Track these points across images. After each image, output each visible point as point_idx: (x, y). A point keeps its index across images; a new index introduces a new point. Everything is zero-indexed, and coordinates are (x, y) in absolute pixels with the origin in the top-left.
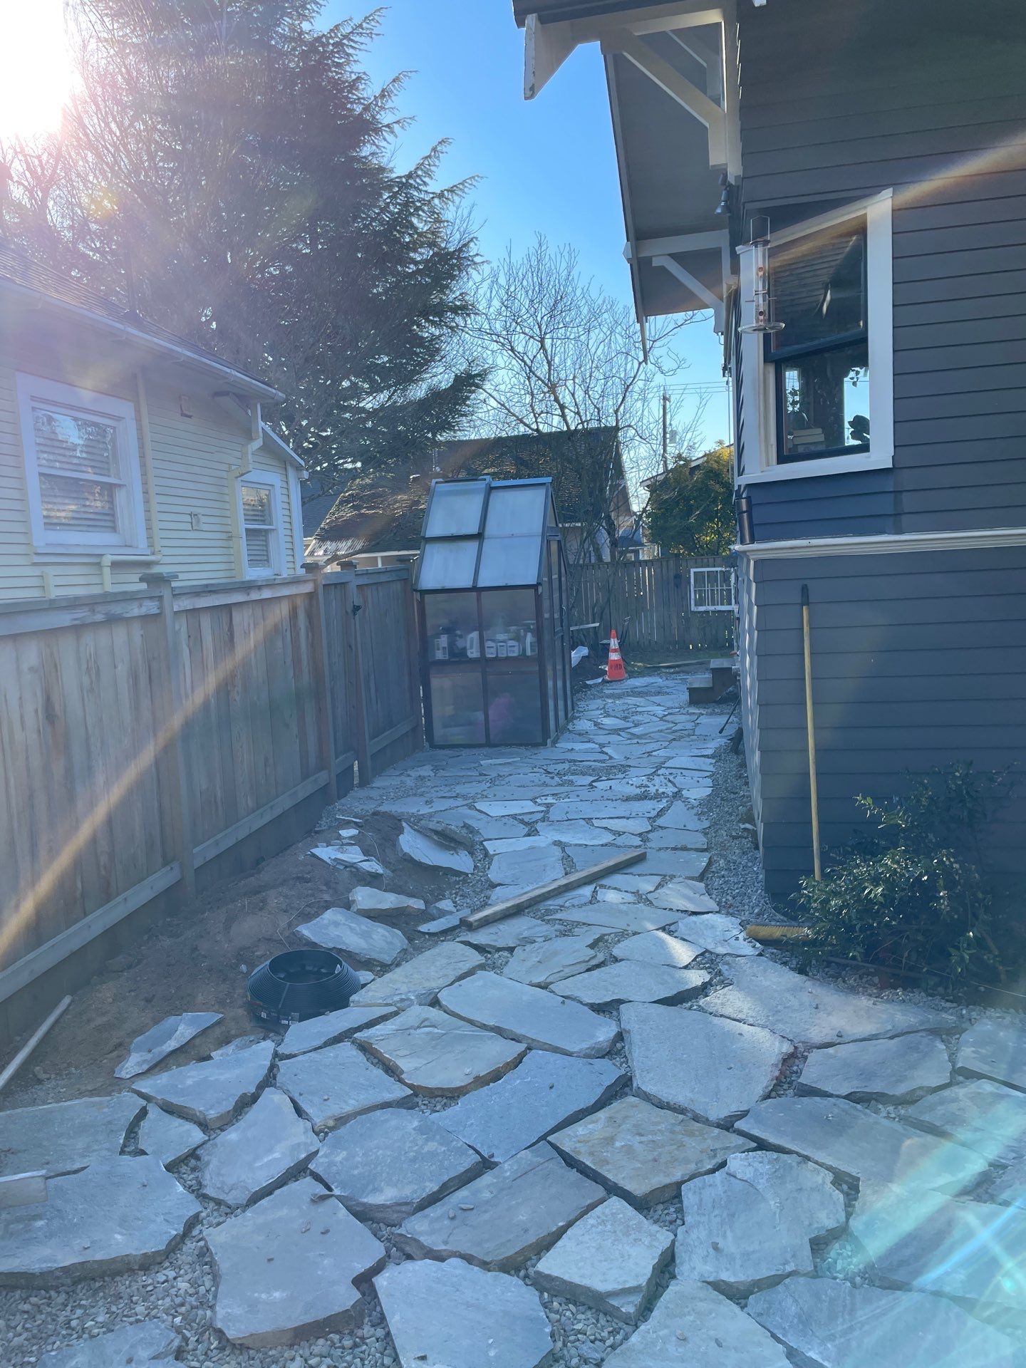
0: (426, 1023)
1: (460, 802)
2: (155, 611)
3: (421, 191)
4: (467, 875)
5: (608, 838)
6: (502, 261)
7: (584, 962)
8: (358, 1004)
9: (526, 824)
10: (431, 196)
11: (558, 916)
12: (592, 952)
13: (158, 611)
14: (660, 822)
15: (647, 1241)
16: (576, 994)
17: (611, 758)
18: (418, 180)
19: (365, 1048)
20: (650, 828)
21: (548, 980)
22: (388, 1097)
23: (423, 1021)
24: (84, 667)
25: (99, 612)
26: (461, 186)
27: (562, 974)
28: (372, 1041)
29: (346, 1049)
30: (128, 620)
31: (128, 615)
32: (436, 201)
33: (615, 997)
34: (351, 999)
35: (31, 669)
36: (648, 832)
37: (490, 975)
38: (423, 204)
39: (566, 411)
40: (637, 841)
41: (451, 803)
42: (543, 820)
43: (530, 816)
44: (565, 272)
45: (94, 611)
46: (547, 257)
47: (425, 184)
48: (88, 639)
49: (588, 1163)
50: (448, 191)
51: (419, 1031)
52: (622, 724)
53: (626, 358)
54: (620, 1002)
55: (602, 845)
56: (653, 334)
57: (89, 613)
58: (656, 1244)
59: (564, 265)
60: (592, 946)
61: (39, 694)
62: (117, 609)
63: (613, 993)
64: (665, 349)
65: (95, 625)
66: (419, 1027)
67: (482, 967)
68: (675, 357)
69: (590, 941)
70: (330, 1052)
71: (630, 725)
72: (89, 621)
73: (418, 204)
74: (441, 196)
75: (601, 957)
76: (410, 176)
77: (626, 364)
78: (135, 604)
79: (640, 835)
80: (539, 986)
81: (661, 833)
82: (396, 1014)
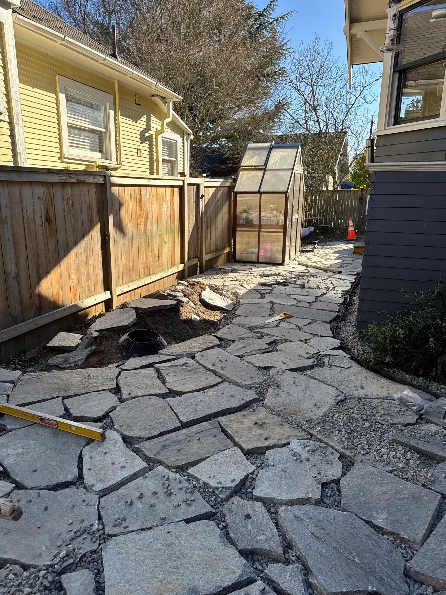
0: (186, 365)
1: (237, 283)
2: (102, 182)
3: (268, 17)
4: (229, 311)
5: (295, 302)
6: (298, 47)
7: (262, 349)
8: (162, 354)
9: (261, 294)
10: (273, 20)
11: (259, 330)
12: (267, 346)
13: (103, 182)
14: (320, 299)
15: (242, 468)
16: (253, 361)
17: (309, 272)
18: (268, 12)
19: (158, 371)
20: (315, 300)
21: (244, 355)
22: (158, 392)
23: (185, 364)
24: (65, 202)
25: (73, 178)
26: (287, 16)
27: (251, 353)
28: (160, 368)
29: (151, 371)
30: (89, 184)
31: (87, 182)
32: (275, 22)
33: (270, 365)
34: (159, 351)
35: (39, 198)
36: (313, 302)
37: (221, 350)
38: (269, 24)
39: (320, 120)
40: (307, 305)
41: (234, 283)
42: (269, 293)
43: (263, 291)
44: (327, 53)
45: (71, 177)
46: (319, 45)
47: (270, 14)
48: (69, 190)
49: (229, 432)
50: (280, 17)
51: (181, 367)
52: (320, 259)
53: (351, 95)
54: (271, 367)
55: (291, 305)
56: (364, 83)
57: (68, 178)
58: (246, 470)
59: (326, 49)
60: (269, 344)
61: (43, 209)
62: (82, 178)
63: (270, 364)
64: (369, 91)
65: (72, 184)
66: (182, 366)
67: (218, 346)
68: (373, 95)
69: (269, 342)
70: (143, 371)
71: (324, 260)
72: (68, 181)
73: (267, 24)
74: (277, 20)
75: (271, 349)
76: (264, 10)
77: (350, 99)
78: (92, 177)
79: (309, 303)
80: (239, 356)
81: (319, 303)
82: (175, 359)
